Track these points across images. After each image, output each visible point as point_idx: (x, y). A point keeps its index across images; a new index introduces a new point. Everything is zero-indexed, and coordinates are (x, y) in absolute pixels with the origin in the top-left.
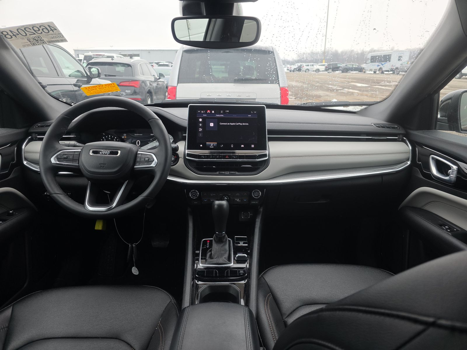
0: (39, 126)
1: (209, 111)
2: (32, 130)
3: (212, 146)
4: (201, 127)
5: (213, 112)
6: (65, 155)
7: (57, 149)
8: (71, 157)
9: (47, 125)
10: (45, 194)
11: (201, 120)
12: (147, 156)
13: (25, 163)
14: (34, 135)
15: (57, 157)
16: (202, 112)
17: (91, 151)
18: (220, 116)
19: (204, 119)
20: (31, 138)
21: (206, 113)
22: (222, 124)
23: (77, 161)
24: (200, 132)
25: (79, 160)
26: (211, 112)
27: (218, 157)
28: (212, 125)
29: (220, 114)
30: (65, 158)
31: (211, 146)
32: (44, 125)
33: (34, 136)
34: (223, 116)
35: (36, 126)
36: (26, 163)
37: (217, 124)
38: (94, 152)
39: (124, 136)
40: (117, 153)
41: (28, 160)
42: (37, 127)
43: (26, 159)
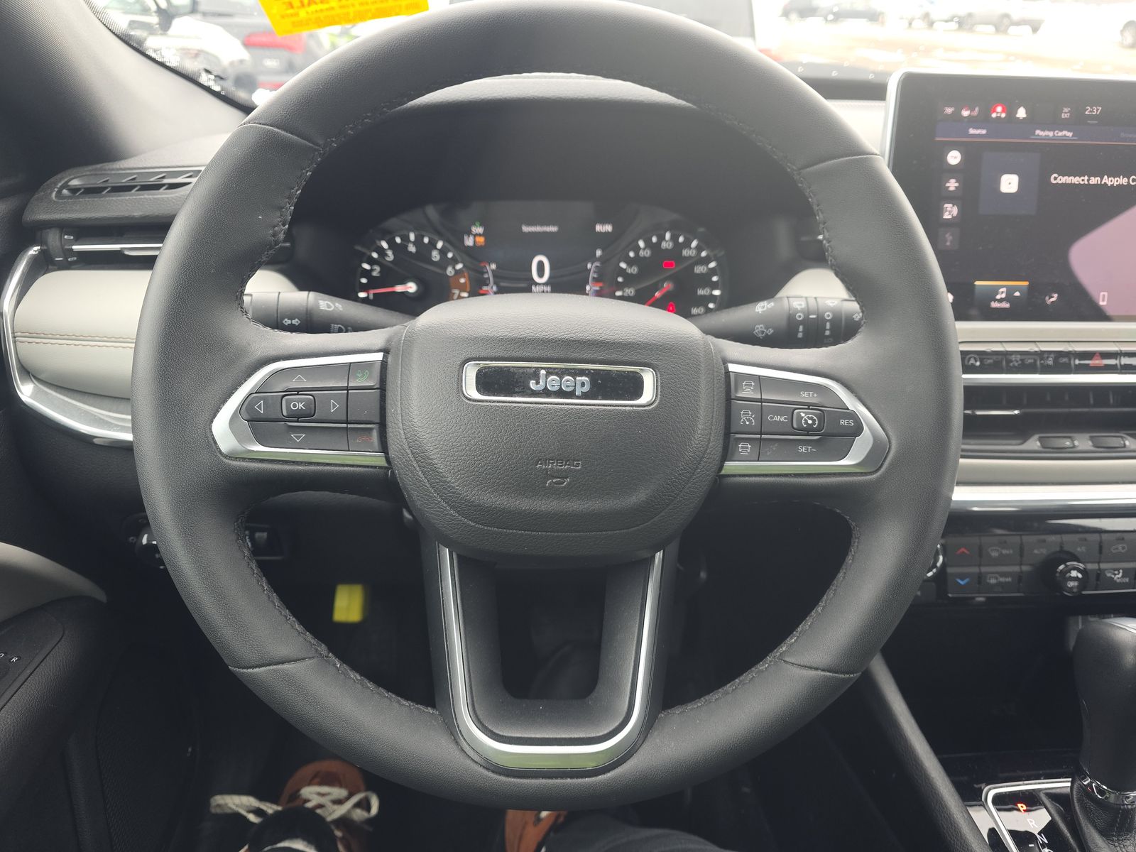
0: (74, 190)
1: (999, 109)
2: (39, 213)
3: (1001, 301)
4: (952, 198)
5: (1021, 113)
6: (298, 391)
7: (241, 352)
8: (334, 407)
9: (114, 182)
10: (145, 541)
11: (954, 158)
12: (805, 397)
13: (26, 392)
14: (53, 238)
15: (247, 407)
16: (965, 113)
17: (470, 373)
18: (1055, 138)
19: (972, 151)
20: (42, 252)
21: (983, 120)
22: (1063, 180)
23: (375, 434)
24: (948, 224)
25: (383, 425)
26: (1011, 112)
27: (1050, 362)
28: (1010, 183)
29: (1057, 124)
30: (297, 416)
31: (995, 300)
32: (98, 182)
33: (58, 243)
34: (1070, 134)
35: (59, 192)
36: (33, 396)
37: (1035, 184)
38: (487, 382)
39: (475, 235)
40: (635, 388)
41: (40, 377)
42: (65, 197)
43: (27, 373)
